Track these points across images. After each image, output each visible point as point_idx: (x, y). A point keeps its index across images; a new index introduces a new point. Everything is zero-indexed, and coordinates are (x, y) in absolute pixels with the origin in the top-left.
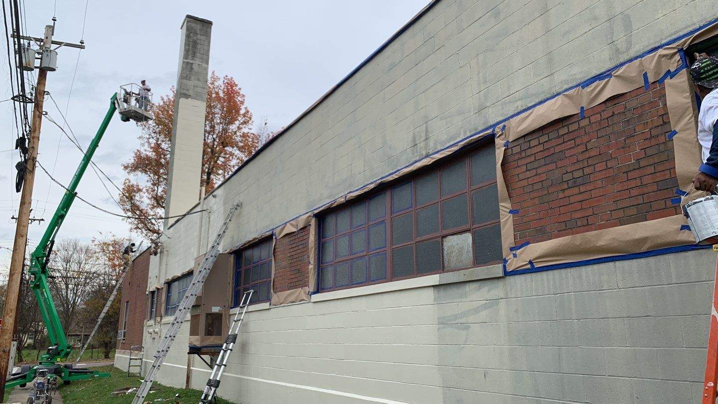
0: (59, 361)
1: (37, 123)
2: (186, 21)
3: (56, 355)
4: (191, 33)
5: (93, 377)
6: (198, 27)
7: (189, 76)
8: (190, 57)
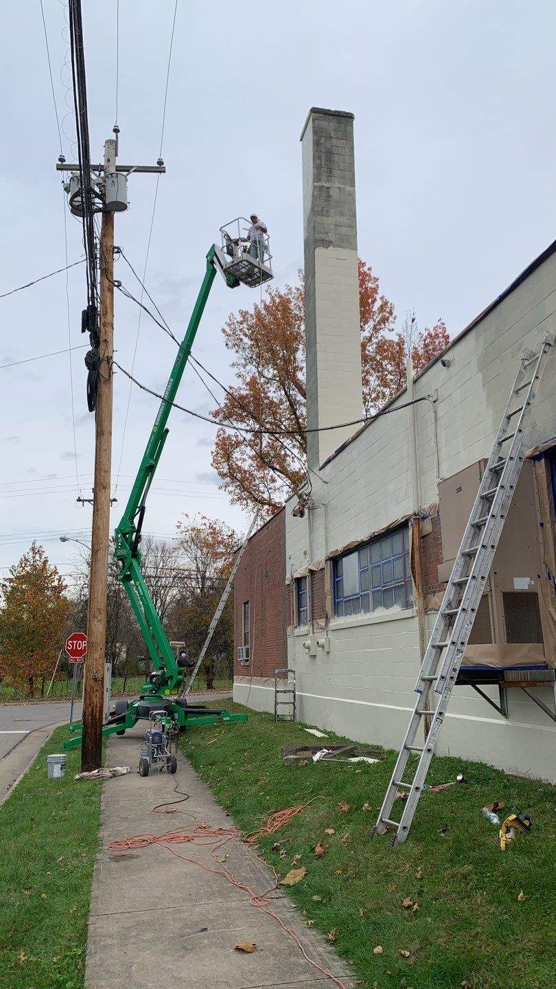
0: (170, 696)
1: (108, 301)
2: (311, 119)
3: (163, 685)
4: (322, 137)
5: (221, 720)
6: (331, 125)
7: (326, 209)
8: (324, 178)
